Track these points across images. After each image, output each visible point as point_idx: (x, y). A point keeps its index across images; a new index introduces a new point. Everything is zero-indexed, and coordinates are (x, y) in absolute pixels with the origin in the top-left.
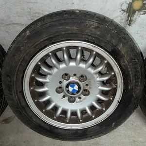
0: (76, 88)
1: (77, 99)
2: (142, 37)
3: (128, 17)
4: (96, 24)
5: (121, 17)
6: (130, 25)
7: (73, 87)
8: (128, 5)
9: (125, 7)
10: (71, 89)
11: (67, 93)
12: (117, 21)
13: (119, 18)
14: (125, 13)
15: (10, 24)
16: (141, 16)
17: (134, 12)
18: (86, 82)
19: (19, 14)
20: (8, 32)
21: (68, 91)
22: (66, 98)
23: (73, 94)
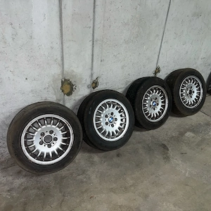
8: (155, 72)
14: (154, 74)
17: (157, 73)
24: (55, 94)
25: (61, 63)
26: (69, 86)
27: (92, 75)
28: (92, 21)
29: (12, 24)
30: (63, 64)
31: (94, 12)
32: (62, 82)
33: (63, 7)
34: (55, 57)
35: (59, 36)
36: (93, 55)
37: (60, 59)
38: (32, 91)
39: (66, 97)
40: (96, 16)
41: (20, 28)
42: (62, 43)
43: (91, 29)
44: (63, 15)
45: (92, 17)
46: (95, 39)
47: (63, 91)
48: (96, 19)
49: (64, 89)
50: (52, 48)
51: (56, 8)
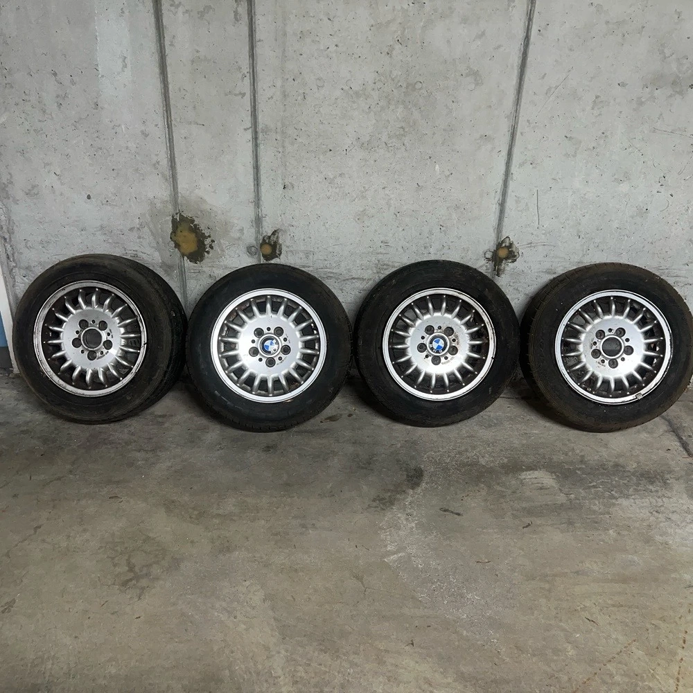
0: (441, 343)
1: (443, 360)
2: (517, 290)
3: (495, 266)
4: (460, 272)
5: (486, 266)
6: (498, 275)
7: (438, 342)
8: (492, 254)
9: (489, 255)
10: (435, 345)
11: (430, 351)
12: (483, 270)
13: (484, 268)
14: (491, 262)
15: (347, 280)
16: (509, 264)
17: (501, 260)
18: (452, 337)
19: (363, 267)
20: (341, 290)
21: (432, 349)
22: (430, 358)
23: (438, 352)
24: (158, 249)
25: (168, 173)
26: (192, 237)
27: (258, 221)
28: (247, 81)
29: (55, 74)
30: (174, 177)
31: (252, 55)
32: (174, 221)
33: (167, 43)
34: (154, 159)
35: (160, 109)
36: (257, 168)
37: (164, 162)
38: (102, 227)
39: (187, 263)
40: (259, 68)
41: (73, 83)
42: (169, 127)
43: (248, 97)
44: (169, 61)
45: (246, 68)
46: (260, 127)
47: (177, 246)
48: (261, 75)
49: (180, 239)
50: (145, 135)
51: (151, 45)
